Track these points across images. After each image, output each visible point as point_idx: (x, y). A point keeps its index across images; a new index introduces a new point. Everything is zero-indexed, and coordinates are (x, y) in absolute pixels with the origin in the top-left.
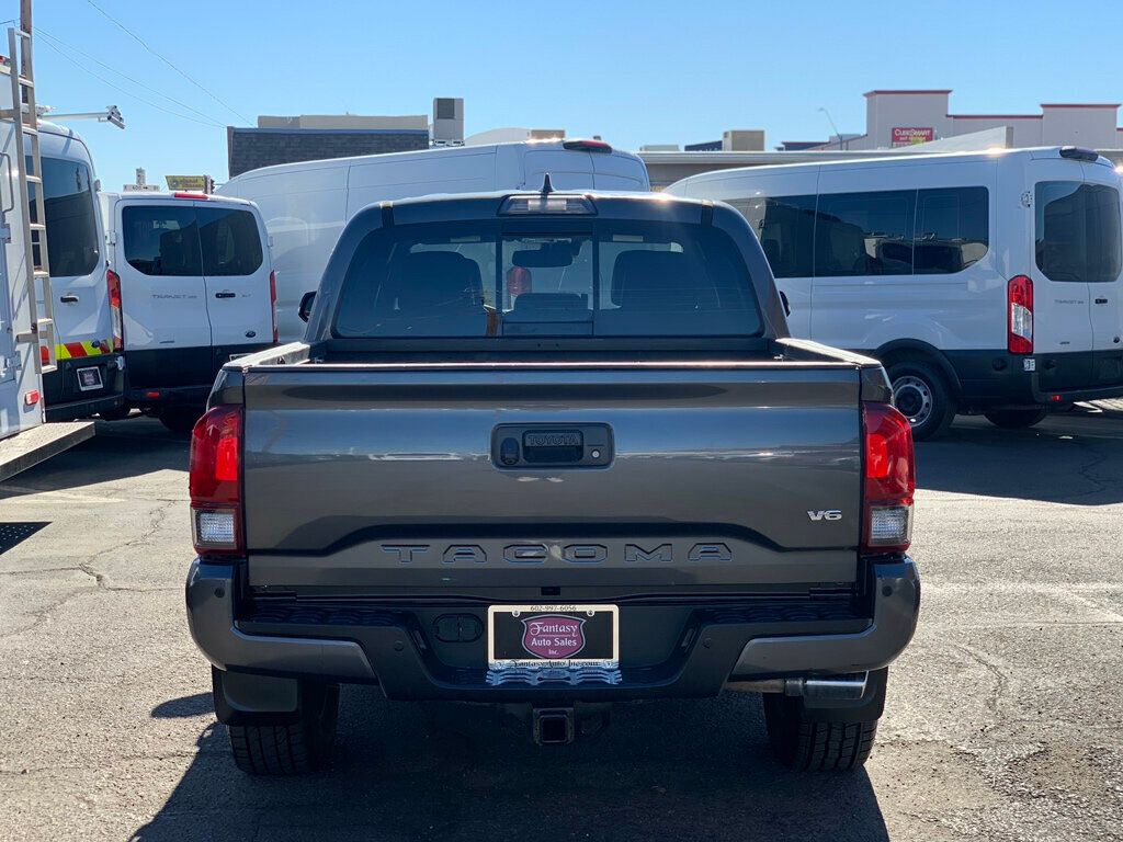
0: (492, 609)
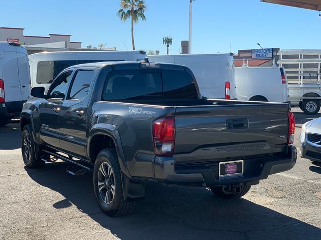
0: (220, 163)
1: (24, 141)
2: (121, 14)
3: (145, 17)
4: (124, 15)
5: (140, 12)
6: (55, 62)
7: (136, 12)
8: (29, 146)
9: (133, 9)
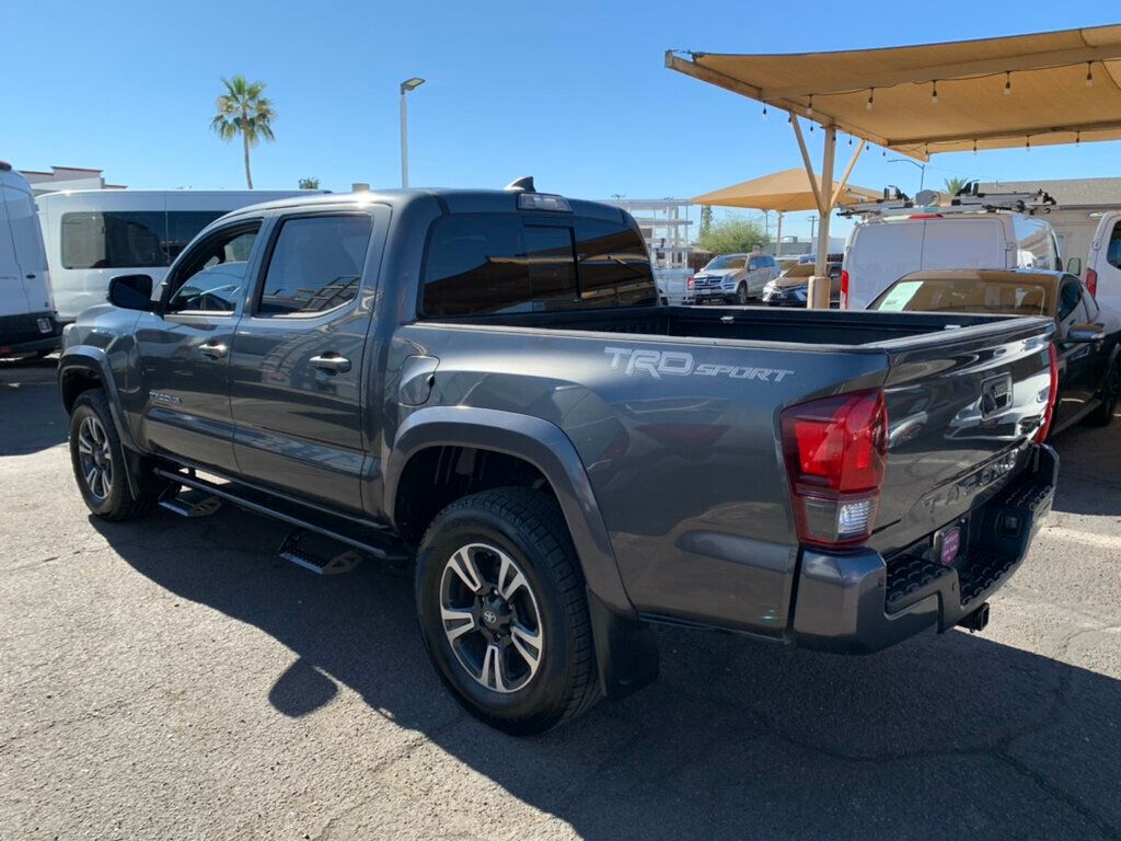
0: (936, 535)
1: (81, 438)
2: (219, 124)
3: (271, 133)
4: (225, 128)
5: (261, 123)
6: (105, 214)
7: (252, 122)
8: (102, 456)
9: (245, 116)
